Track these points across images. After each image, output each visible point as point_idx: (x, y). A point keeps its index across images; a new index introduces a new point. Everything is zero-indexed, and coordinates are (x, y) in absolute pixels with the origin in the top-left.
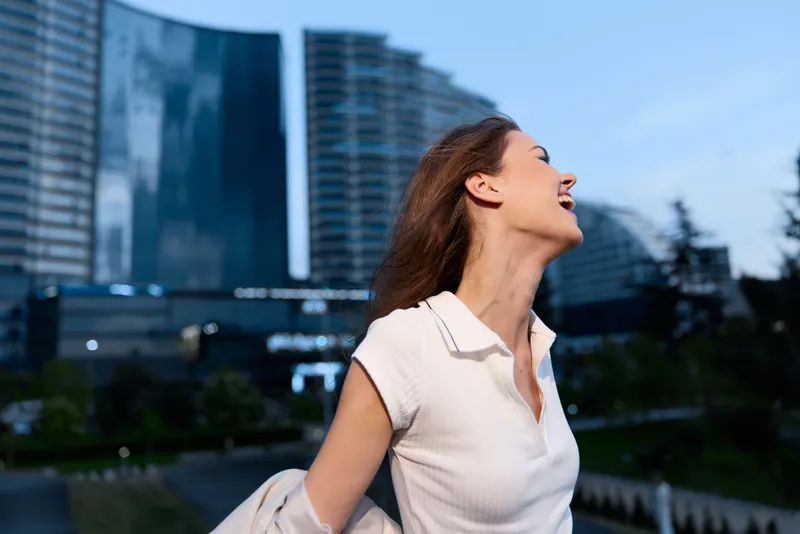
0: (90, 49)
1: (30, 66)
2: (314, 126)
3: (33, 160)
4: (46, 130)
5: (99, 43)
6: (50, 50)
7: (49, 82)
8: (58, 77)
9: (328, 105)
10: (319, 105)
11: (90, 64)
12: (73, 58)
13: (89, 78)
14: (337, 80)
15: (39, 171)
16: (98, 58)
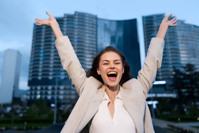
0: (95, 30)
1: (83, 35)
2: (146, 40)
3: (84, 55)
4: (87, 48)
5: (96, 28)
6: (87, 31)
7: (87, 38)
8: (89, 37)
9: (150, 34)
10: (147, 34)
11: (95, 33)
12: (91, 32)
13: (95, 36)
14: (152, 27)
15: (86, 57)
16: (96, 31)
